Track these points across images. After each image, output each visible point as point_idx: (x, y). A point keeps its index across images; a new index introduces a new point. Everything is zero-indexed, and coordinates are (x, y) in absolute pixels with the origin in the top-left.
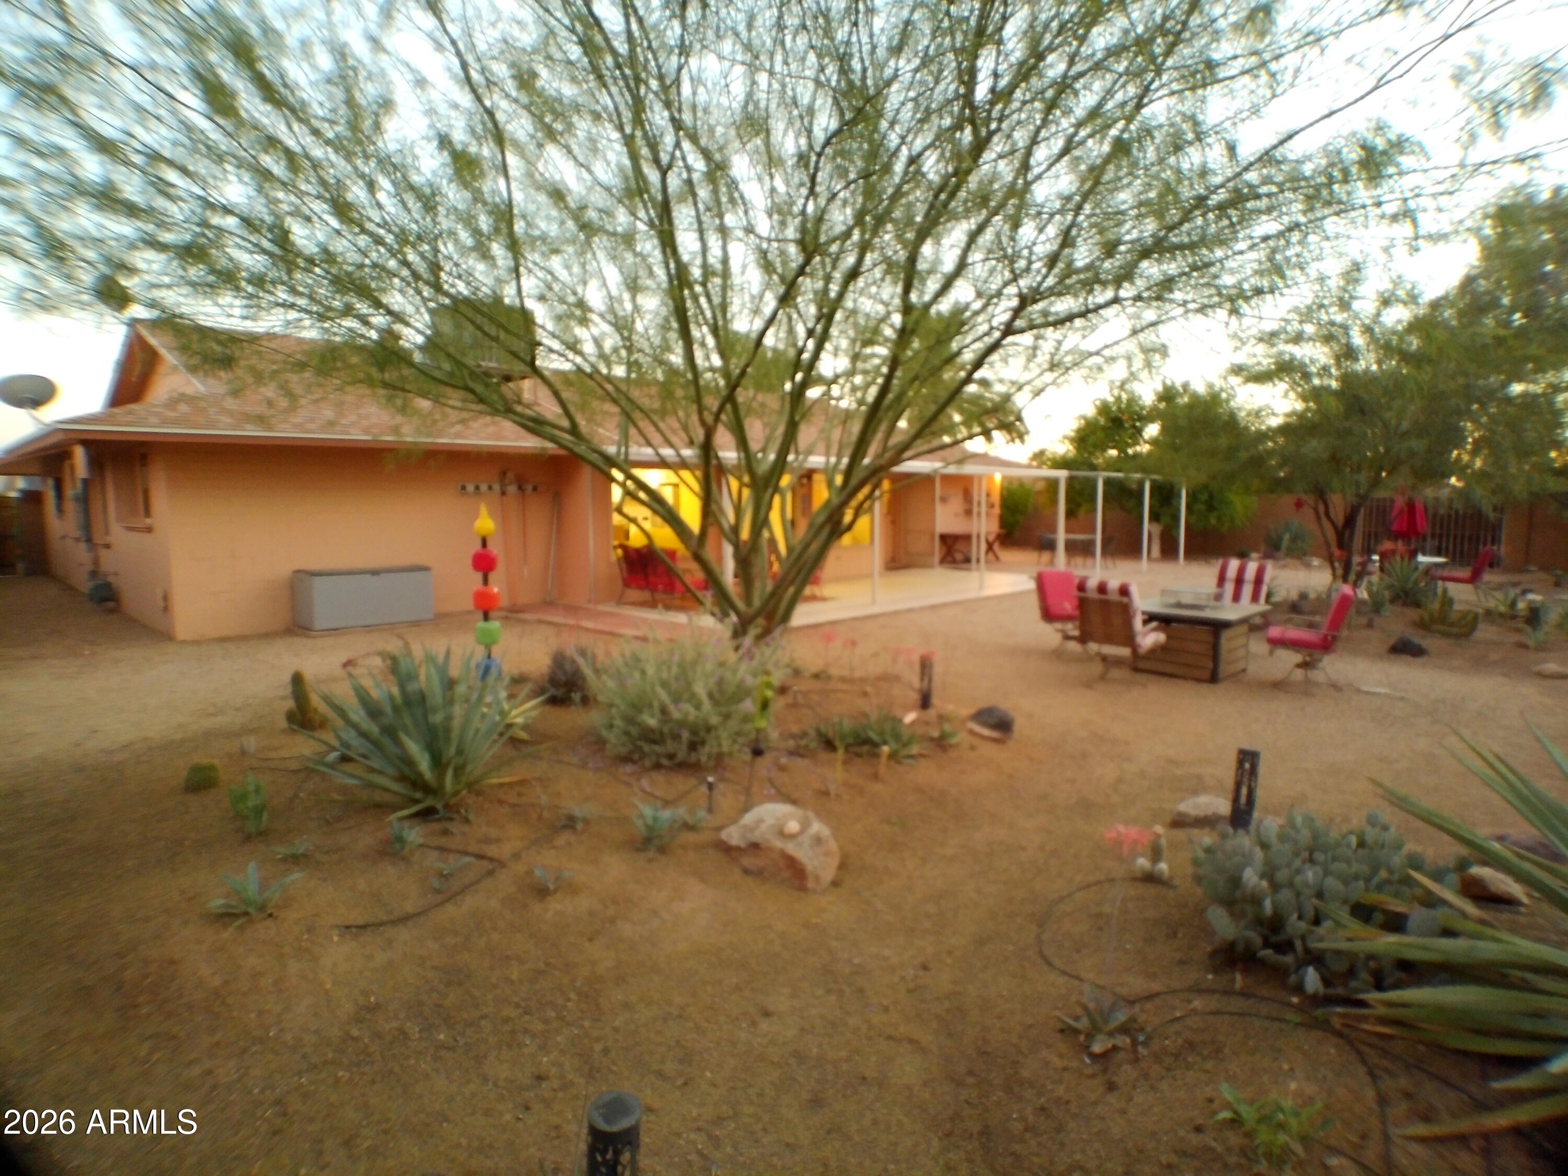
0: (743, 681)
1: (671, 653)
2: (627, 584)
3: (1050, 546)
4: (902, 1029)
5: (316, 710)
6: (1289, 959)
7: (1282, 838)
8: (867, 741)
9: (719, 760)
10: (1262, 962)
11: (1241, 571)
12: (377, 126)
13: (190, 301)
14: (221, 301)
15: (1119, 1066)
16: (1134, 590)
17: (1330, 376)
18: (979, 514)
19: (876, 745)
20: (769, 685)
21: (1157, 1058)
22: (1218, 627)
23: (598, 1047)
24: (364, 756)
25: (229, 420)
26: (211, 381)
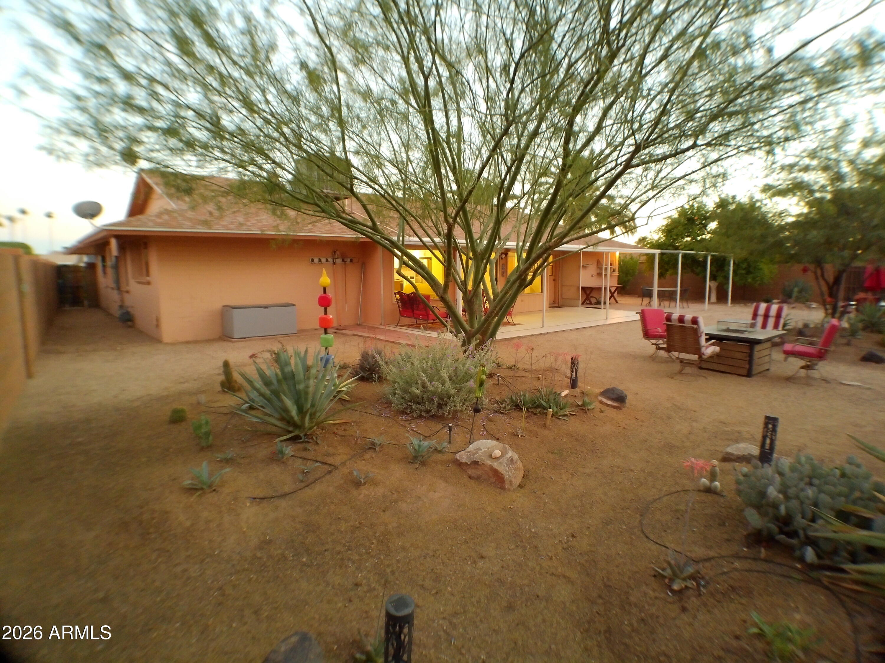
0: (469, 369)
1: (428, 353)
2: (402, 315)
3: (649, 295)
4: (560, 570)
5: (236, 381)
6: (794, 542)
7: (793, 469)
8: (539, 406)
9: (455, 414)
10: (778, 542)
11: (768, 310)
12: (268, 59)
13: (169, 158)
14: (185, 158)
15: (689, 598)
16: (701, 321)
17: (827, 192)
18: (606, 275)
19: (545, 408)
20: (483, 372)
21: (712, 595)
22: (753, 343)
23: (388, 570)
24: (262, 407)
25: (189, 224)
26: (180, 202)
